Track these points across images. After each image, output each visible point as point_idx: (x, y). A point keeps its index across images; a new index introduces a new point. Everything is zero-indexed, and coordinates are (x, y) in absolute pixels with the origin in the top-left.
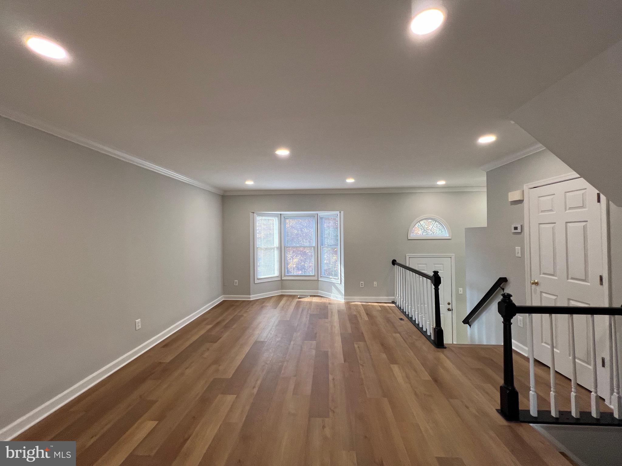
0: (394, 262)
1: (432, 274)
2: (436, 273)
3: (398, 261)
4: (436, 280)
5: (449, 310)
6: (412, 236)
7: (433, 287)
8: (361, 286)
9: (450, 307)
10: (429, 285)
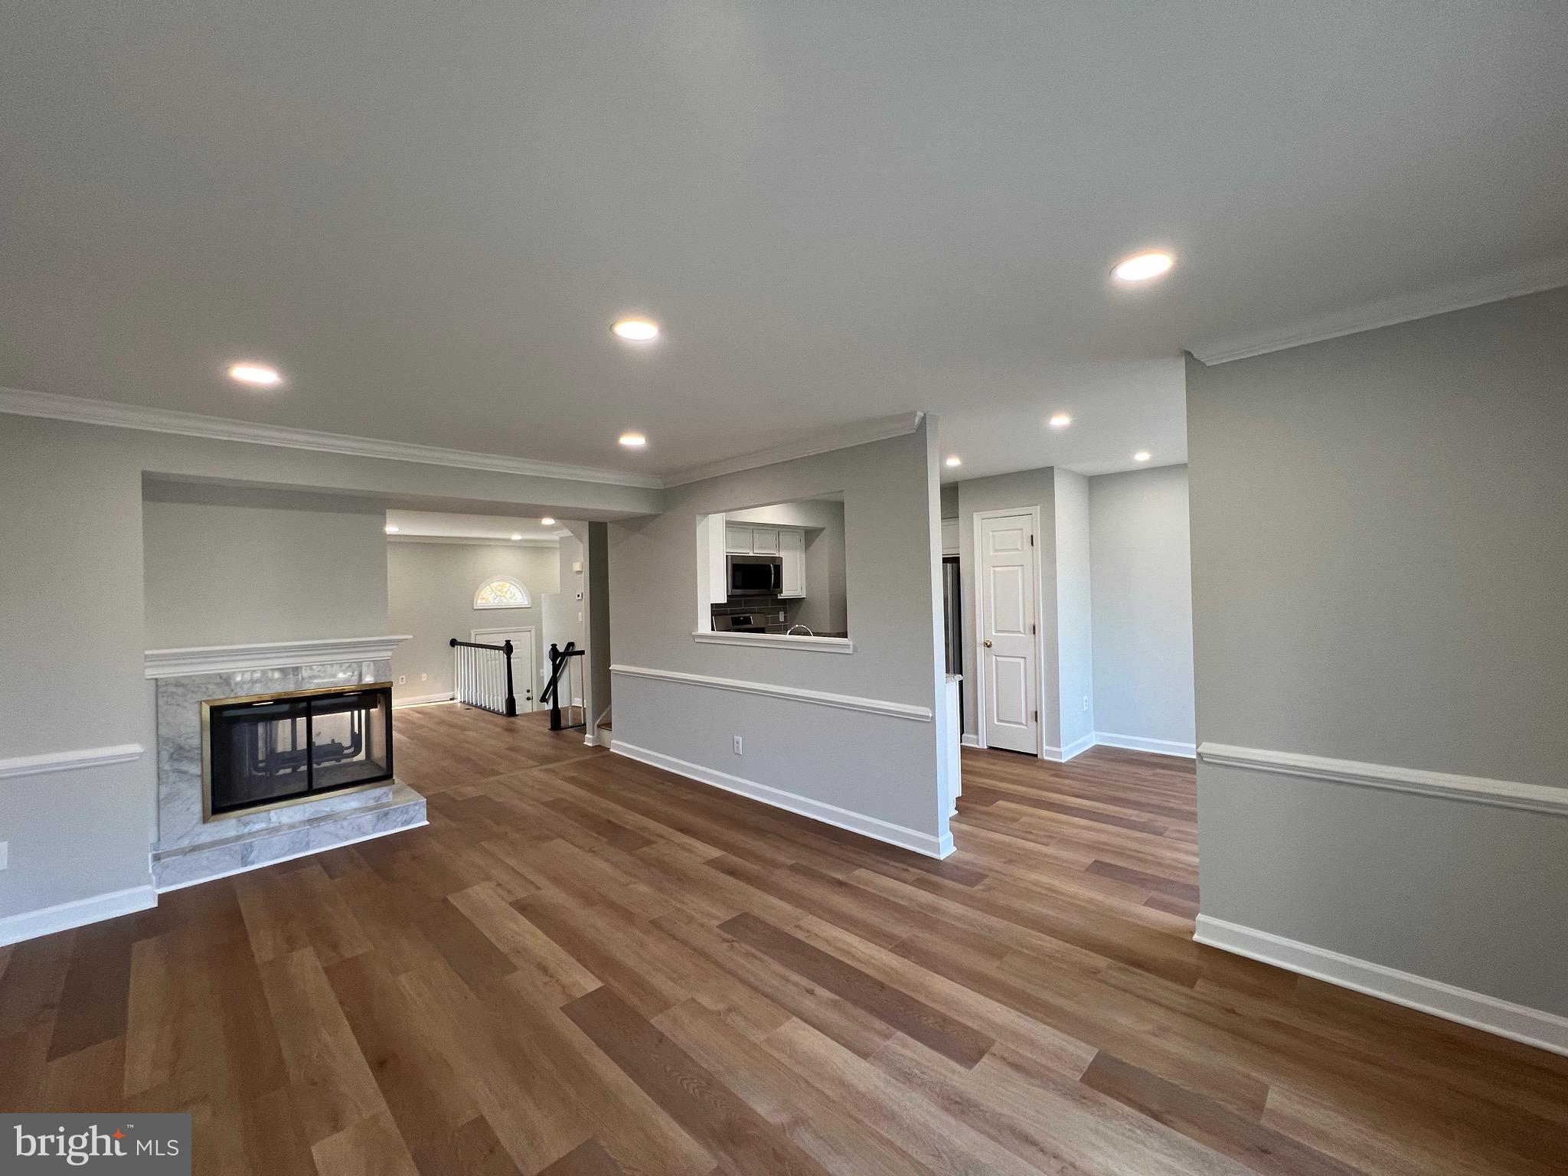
0: (453, 643)
1: (503, 644)
2: (508, 642)
3: (458, 640)
4: (508, 649)
5: (528, 699)
6: (480, 603)
7: (506, 656)
8: (401, 683)
9: (529, 695)
10: (501, 656)
